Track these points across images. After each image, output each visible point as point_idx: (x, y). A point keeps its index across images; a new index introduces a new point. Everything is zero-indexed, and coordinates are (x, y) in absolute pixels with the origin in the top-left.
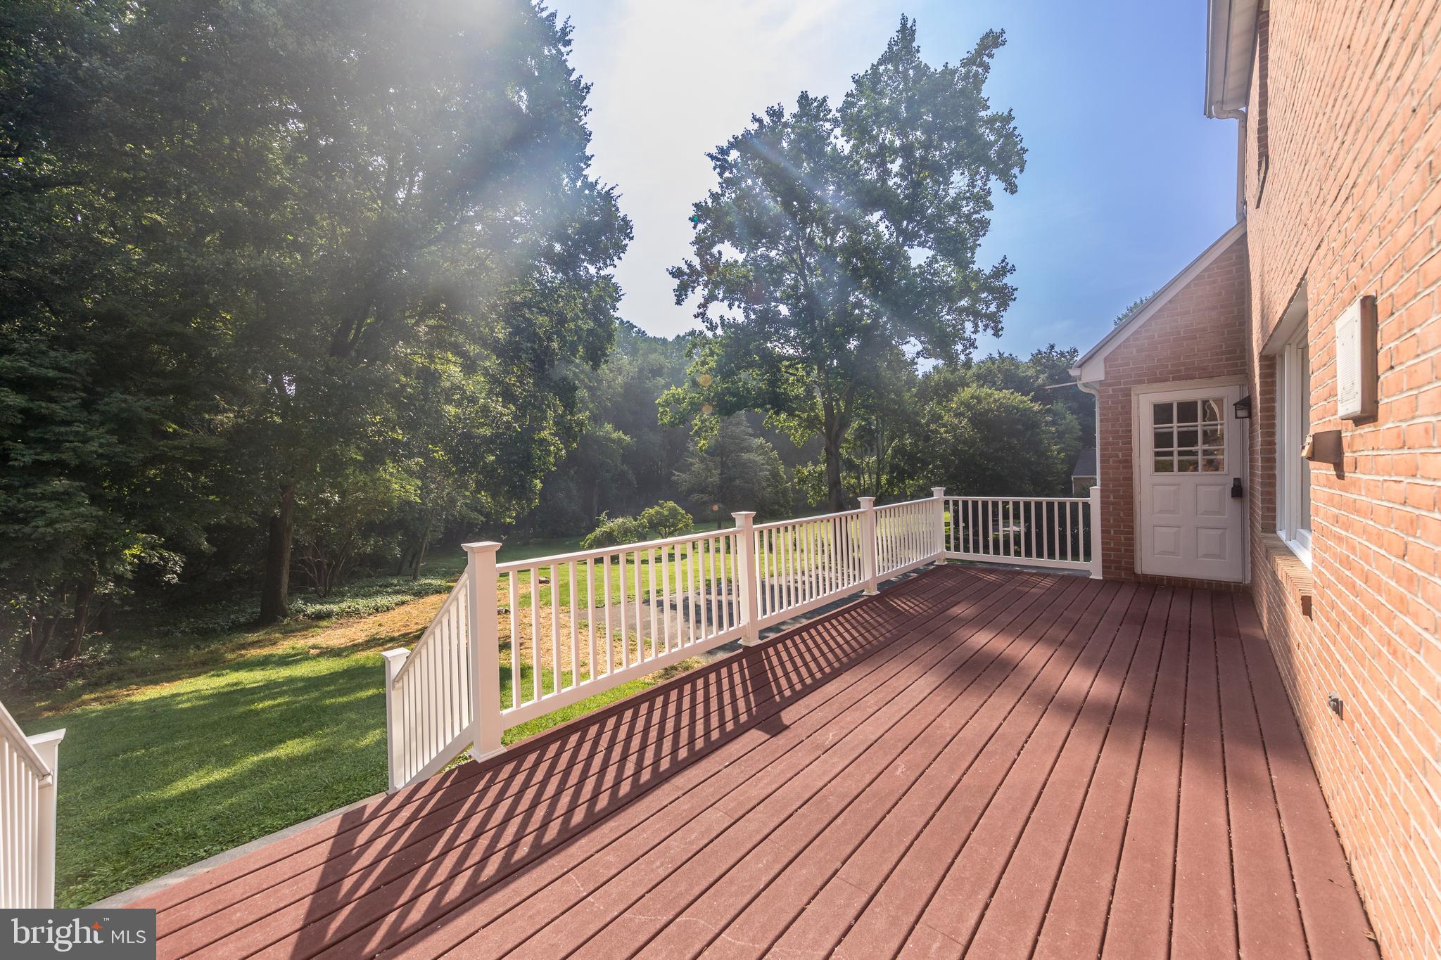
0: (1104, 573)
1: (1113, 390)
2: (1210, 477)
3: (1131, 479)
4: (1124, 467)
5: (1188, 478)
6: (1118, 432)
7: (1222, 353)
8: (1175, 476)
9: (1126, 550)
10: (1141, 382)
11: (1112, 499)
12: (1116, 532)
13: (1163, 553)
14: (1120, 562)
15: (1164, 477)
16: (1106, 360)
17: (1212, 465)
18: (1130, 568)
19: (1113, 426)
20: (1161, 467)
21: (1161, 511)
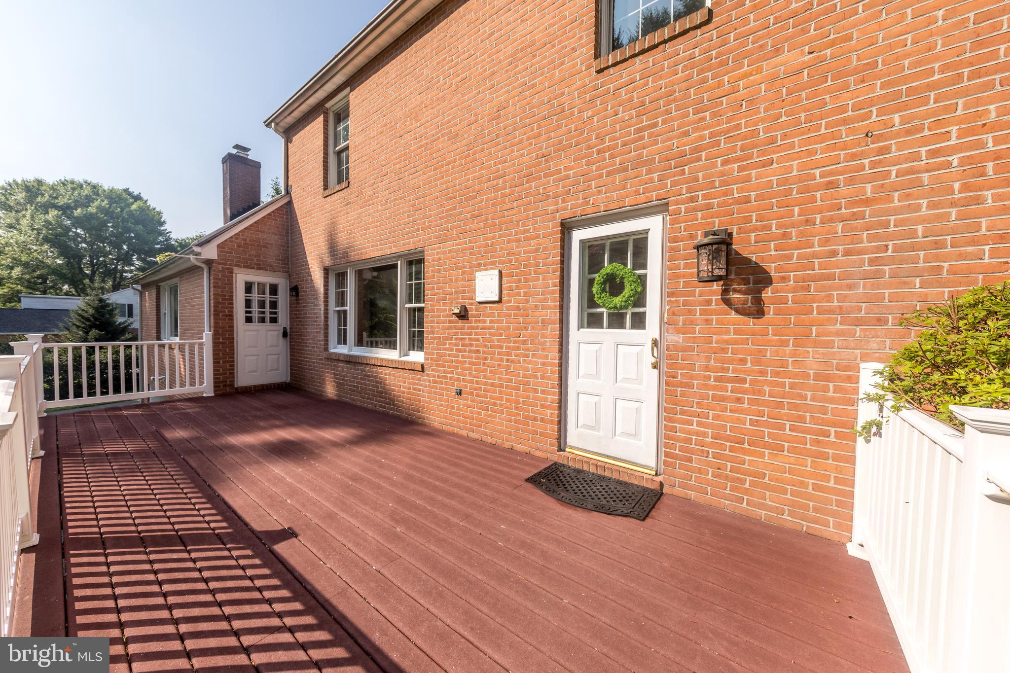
0: (215, 391)
1: (222, 268)
2: (273, 326)
3: (232, 327)
4: (229, 319)
5: (262, 327)
6: (225, 296)
7: (279, 260)
8: (255, 326)
9: (230, 373)
10: (239, 266)
11: (221, 340)
12: (223, 362)
13: (249, 372)
14: (226, 381)
15: (250, 326)
16: (218, 246)
17: (274, 320)
18: (232, 385)
19: (222, 291)
20: (249, 320)
21: (249, 347)
